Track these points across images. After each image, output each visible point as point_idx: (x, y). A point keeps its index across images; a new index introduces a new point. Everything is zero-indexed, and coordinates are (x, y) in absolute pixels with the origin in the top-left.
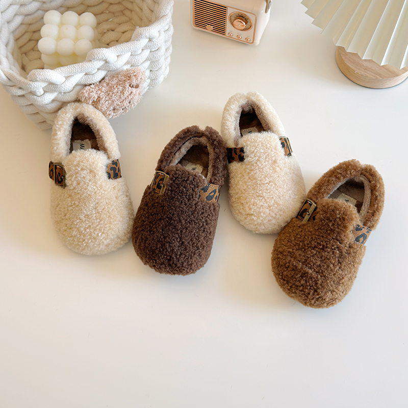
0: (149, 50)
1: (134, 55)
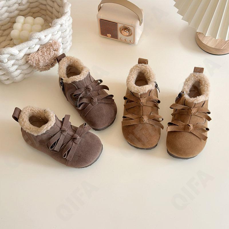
0: (61, 32)
1: (53, 35)
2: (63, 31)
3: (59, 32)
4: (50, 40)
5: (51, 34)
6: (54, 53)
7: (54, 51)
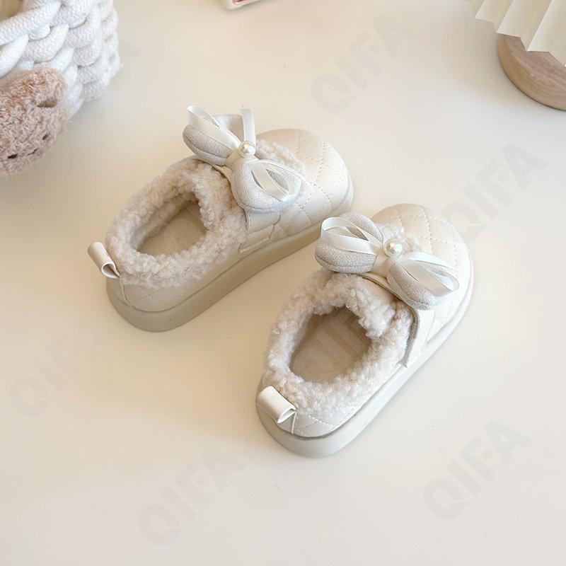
0: (67, 27)
1: (35, 41)
2: (75, 25)
3: (57, 29)
4: (24, 58)
5: (26, 38)
6: (38, 118)
7: (40, 106)
